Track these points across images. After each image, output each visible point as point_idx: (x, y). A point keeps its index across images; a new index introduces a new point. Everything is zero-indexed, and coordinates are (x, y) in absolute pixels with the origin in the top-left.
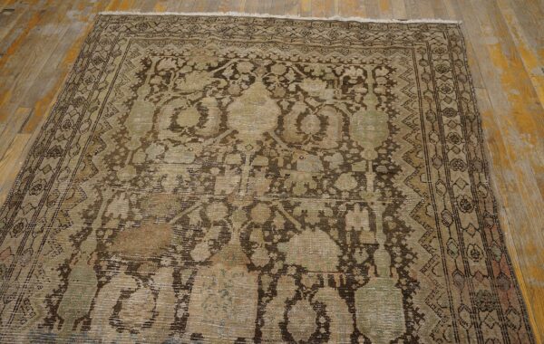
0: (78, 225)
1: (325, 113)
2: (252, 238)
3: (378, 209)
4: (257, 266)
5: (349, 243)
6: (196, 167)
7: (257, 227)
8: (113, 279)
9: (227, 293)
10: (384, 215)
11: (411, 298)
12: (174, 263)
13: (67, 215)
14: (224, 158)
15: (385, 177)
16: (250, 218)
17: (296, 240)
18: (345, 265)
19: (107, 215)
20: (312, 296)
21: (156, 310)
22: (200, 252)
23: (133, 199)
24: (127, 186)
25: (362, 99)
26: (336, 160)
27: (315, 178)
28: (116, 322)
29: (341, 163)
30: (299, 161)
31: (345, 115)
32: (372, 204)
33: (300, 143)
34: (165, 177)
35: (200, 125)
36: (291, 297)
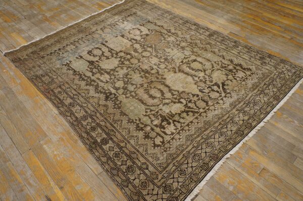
1: (156, 101)
2: (129, 56)
3: (101, 84)
5: (101, 71)
6: (169, 58)
7: (131, 58)
10: (98, 84)
15: (108, 94)
16: (135, 58)
18: (98, 67)
22: (137, 46)
24: (178, 43)
25: (150, 118)
26: (131, 88)
27: (131, 78)
30: (142, 79)
31: (148, 106)
33: (150, 84)
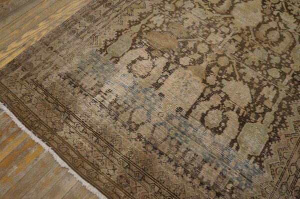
0: (135, 18)
1: (285, 34)
2: (213, 69)
3: (282, 95)
4: (208, 82)
5: (258, 100)
6: (204, 23)
7: (218, 66)
8: (138, 49)
9: (186, 85)
10: (284, 99)
11: (272, 143)
12: (170, 58)
13: (132, 10)
14: (220, 27)
15: (296, 83)
16: (217, 60)
17: (233, 83)
18: (250, 108)
19: (151, 20)
20: (225, 111)
21: (150, 73)
22: (185, 61)
23: (167, 20)
24: (167, 13)
26: (276, 60)
27: (260, 61)
28: (129, 67)
29: (278, 62)
30: (257, 49)
31: (295, 41)
32: (281, 90)
33: (262, 41)
34: (187, 19)
35: (217, 5)
36: (215, 106)
